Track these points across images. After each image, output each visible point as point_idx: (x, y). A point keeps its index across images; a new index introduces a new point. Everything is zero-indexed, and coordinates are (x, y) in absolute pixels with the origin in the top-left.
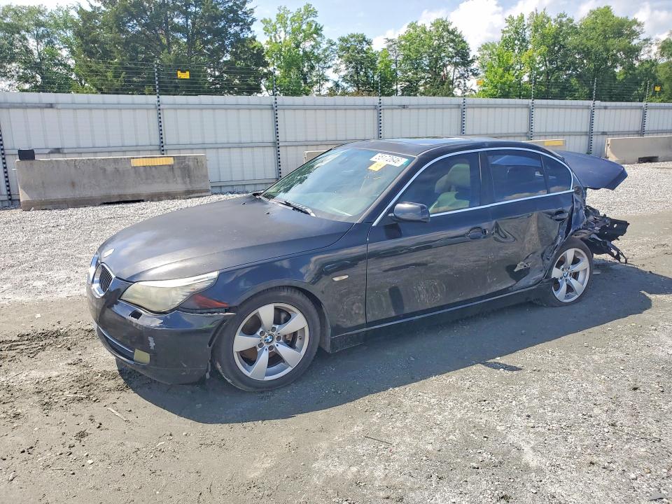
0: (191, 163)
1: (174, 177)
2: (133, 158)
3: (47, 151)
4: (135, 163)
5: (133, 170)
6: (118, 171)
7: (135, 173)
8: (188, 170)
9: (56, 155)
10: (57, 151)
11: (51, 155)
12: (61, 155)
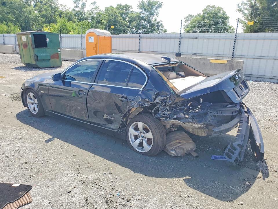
0: (235, 64)
1: (226, 69)
2: (211, 59)
3: (192, 54)
4: (211, 61)
5: (210, 64)
6: (204, 64)
7: (211, 65)
8: (233, 67)
9: (194, 56)
10: (195, 54)
11: (193, 56)
12: (195, 56)
